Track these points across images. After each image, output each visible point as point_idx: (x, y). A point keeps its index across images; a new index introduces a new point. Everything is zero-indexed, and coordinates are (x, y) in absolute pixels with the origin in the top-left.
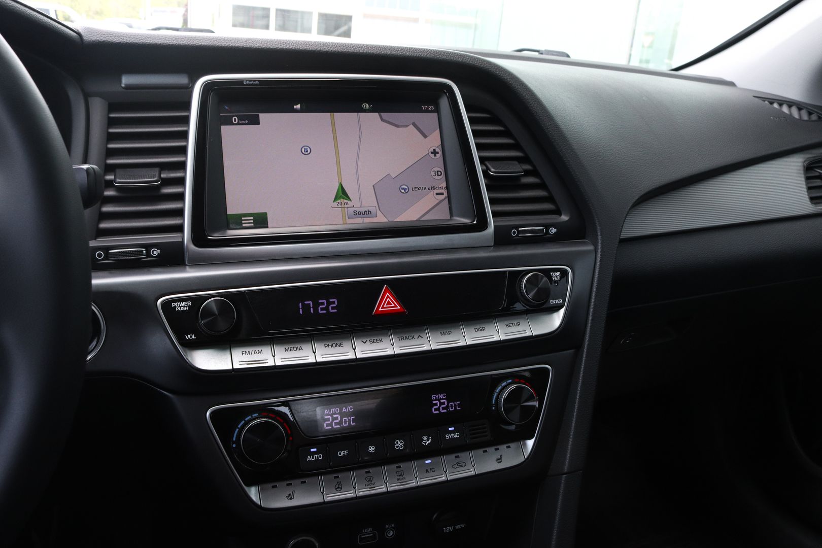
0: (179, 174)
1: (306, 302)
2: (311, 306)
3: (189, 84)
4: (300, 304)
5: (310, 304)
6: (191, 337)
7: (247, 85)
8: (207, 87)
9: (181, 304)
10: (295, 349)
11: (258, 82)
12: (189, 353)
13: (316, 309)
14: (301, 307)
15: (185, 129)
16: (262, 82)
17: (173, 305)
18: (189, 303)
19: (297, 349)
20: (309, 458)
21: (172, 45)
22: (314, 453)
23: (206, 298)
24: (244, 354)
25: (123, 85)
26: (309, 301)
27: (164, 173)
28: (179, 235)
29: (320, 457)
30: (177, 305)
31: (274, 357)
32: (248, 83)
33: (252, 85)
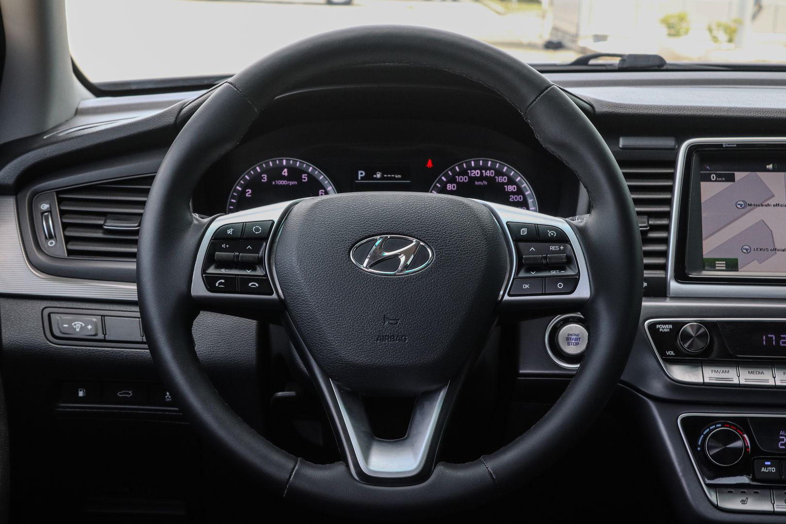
0: (664, 222)
1: (769, 336)
2: (774, 339)
3: (675, 146)
4: (764, 337)
5: (772, 337)
6: (671, 353)
7: (726, 147)
8: (691, 150)
9: (664, 326)
10: (758, 373)
11: (736, 146)
12: (668, 366)
13: (777, 342)
14: (764, 339)
15: (670, 183)
16: (740, 146)
17: (657, 327)
18: (671, 326)
19: (759, 373)
20: (763, 469)
21: (665, 115)
22: (768, 466)
23: (685, 323)
24: (714, 373)
25: (621, 146)
26: (772, 334)
27: (651, 220)
28: (662, 272)
29: (773, 470)
30: (661, 327)
31: (739, 377)
32: (727, 146)
33: (730, 147)
